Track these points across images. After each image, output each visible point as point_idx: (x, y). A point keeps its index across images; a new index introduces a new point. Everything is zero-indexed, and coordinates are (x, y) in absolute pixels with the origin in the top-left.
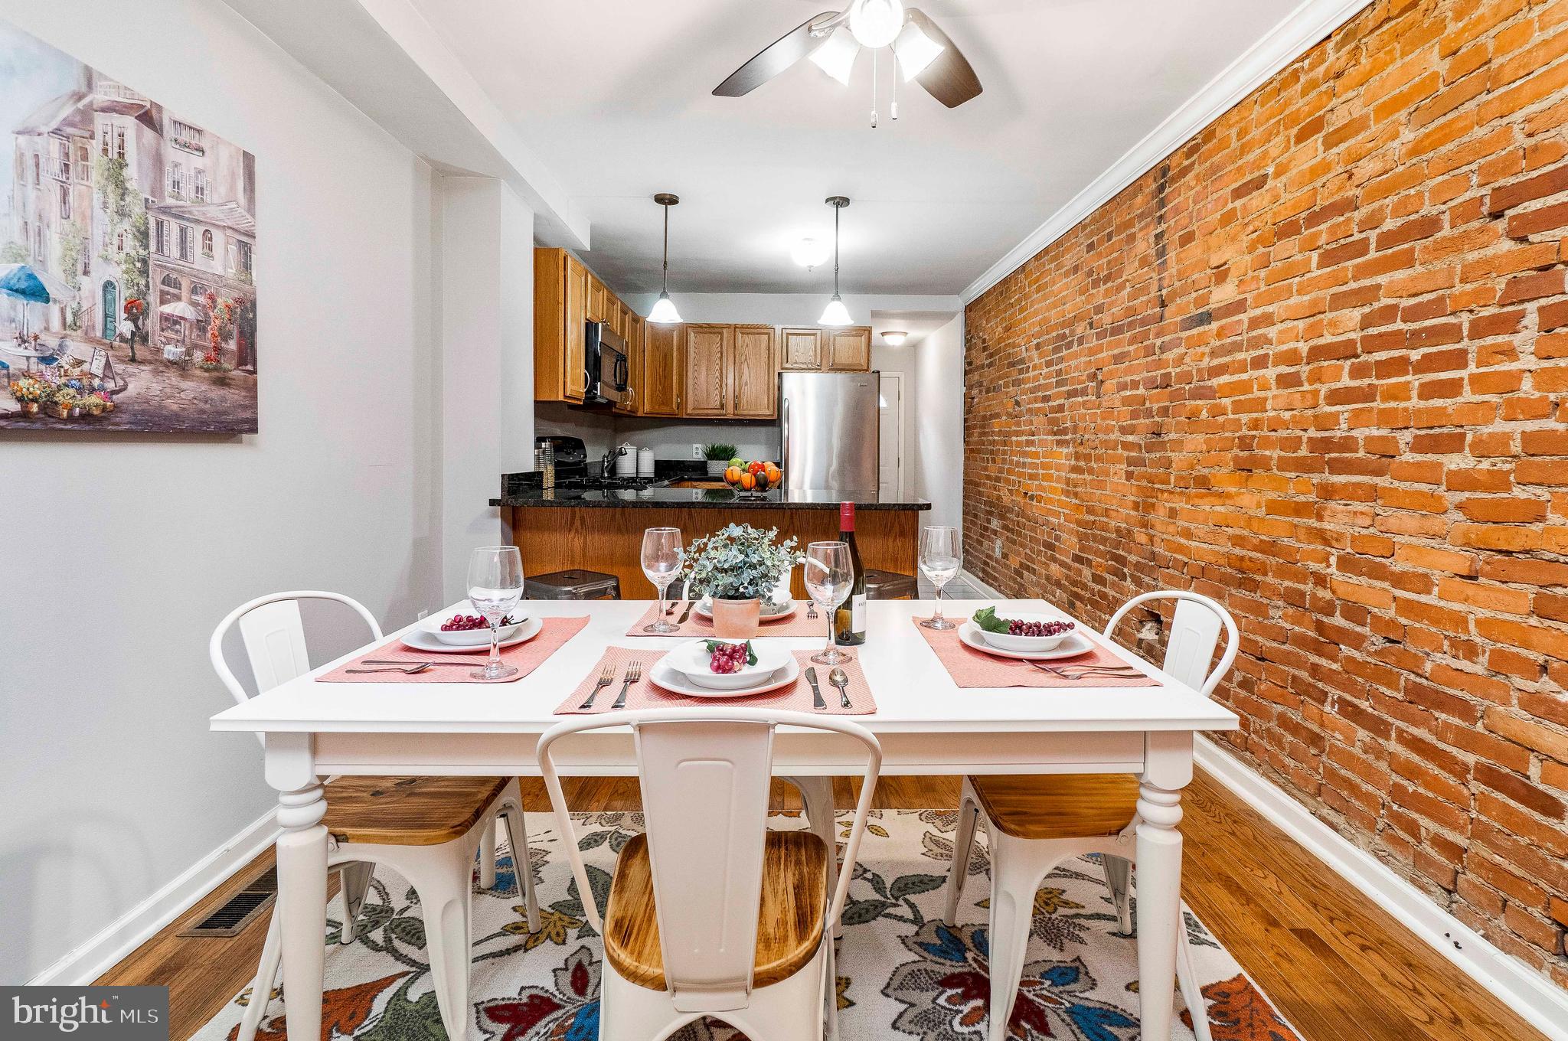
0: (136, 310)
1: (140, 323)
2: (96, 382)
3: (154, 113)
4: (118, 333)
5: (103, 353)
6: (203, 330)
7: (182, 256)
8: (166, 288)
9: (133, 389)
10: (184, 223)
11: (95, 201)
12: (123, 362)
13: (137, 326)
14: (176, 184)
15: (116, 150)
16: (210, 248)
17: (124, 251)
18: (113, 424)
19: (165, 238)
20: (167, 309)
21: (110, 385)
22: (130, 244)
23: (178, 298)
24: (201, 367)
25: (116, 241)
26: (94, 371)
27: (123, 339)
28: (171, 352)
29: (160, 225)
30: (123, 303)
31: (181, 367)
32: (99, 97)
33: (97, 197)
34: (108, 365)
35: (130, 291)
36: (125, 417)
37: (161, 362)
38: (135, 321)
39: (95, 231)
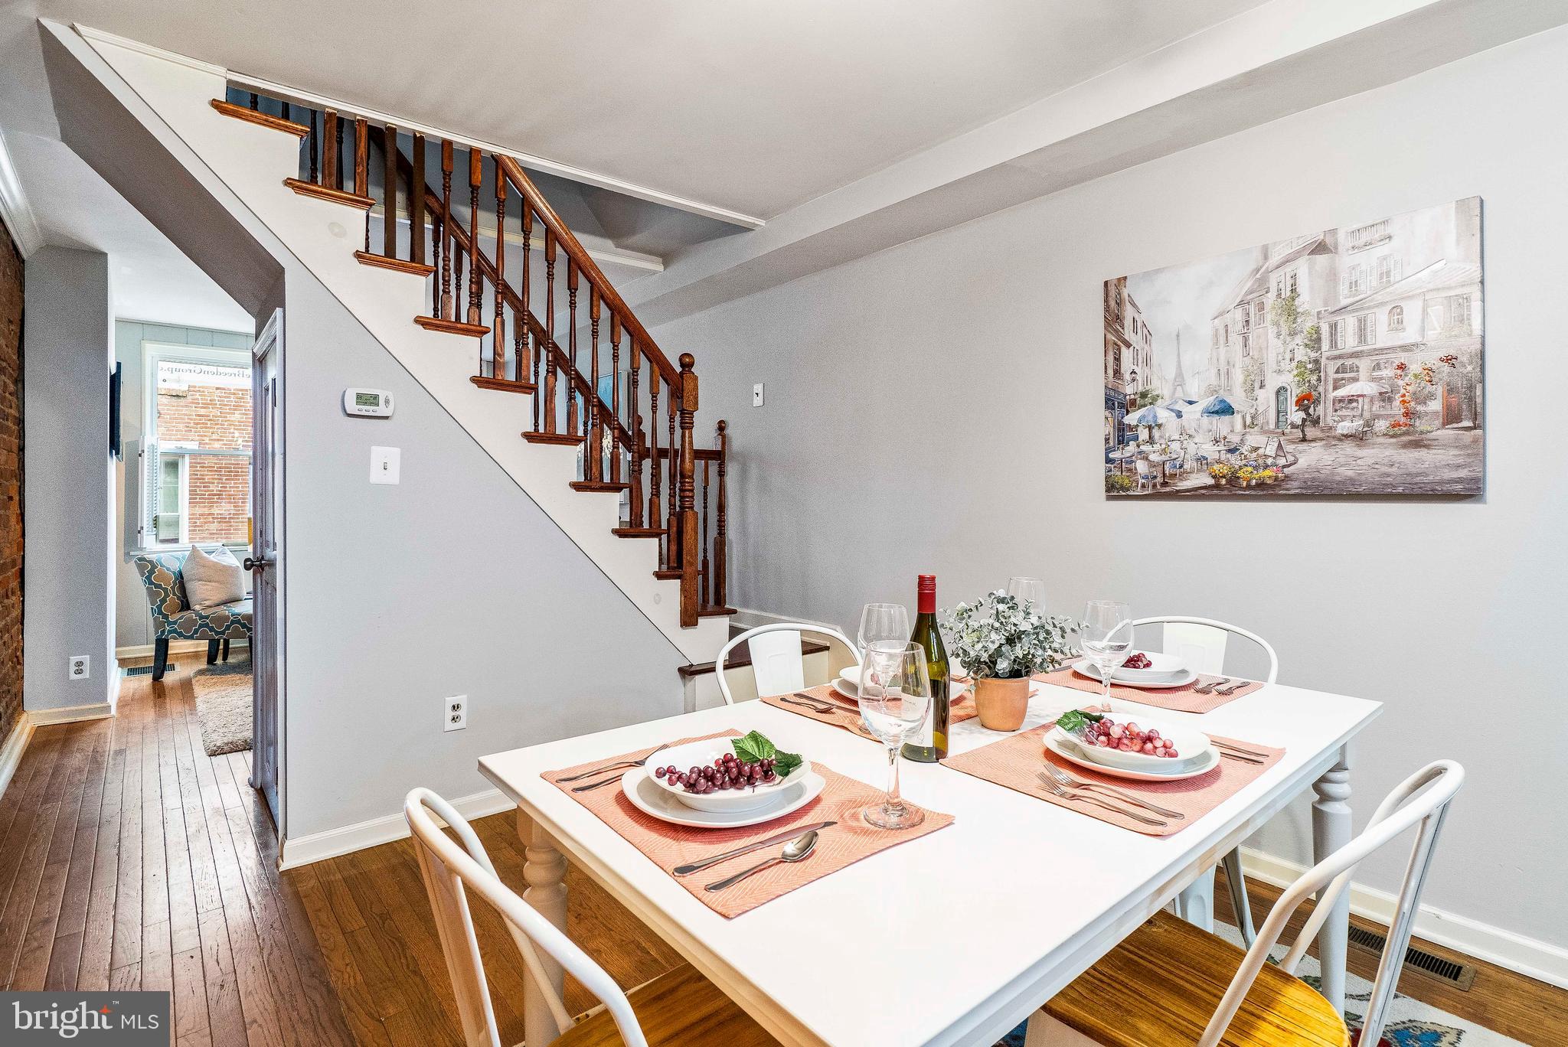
0: (1305, 402)
1: (1311, 411)
2: (1269, 461)
3: (1329, 241)
4: (1289, 422)
5: (1275, 439)
6: (1390, 400)
7: (1360, 342)
8: (1340, 376)
9: (1303, 462)
10: (1361, 313)
11: (1269, 334)
12: (1294, 443)
13: (1308, 414)
14: (1354, 285)
15: (1289, 288)
16: (1400, 322)
17: (1296, 360)
18: (1283, 489)
19: (1339, 335)
20: (1342, 392)
21: (1282, 461)
22: (1302, 354)
23: (1356, 380)
24: (1384, 435)
25: (1288, 356)
26: (1268, 453)
27: (1294, 426)
28: (1345, 427)
29: (1333, 327)
30: (1294, 399)
31: (1359, 438)
32: (1275, 259)
33: (1272, 331)
34: (1280, 446)
35: (1300, 389)
36: (1296, 484)
37: (1334, 437)
38: (1306, 410)
39: (1270, 355)
